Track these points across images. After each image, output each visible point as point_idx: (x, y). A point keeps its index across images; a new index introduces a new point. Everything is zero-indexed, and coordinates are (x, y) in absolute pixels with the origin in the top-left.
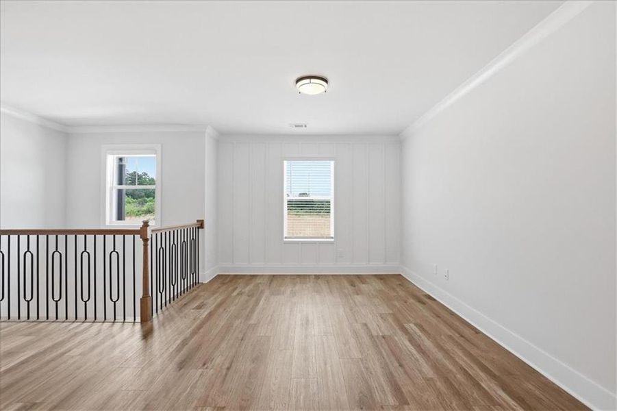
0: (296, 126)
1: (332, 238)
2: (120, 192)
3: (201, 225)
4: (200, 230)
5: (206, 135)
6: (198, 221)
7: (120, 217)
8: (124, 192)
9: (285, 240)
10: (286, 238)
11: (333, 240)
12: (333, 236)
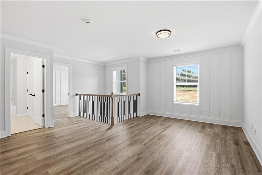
0: (175, 51)
1: (198, 103)
2: (121, 83)
3: (139, 95)
4: (139, 97)
5: (141, 61)
6: (138, 93)
7: (121, 92)
8: (122, 83)
9: (174, 103)
10: (175, 102)
11: (198, 104)
12: (198, 102)
